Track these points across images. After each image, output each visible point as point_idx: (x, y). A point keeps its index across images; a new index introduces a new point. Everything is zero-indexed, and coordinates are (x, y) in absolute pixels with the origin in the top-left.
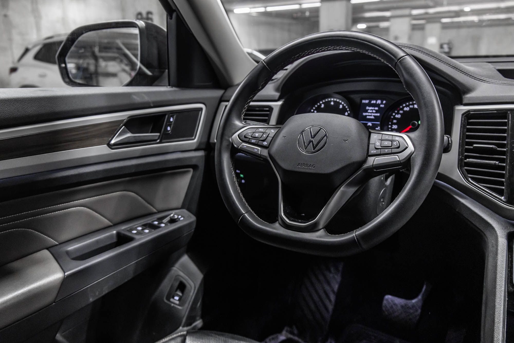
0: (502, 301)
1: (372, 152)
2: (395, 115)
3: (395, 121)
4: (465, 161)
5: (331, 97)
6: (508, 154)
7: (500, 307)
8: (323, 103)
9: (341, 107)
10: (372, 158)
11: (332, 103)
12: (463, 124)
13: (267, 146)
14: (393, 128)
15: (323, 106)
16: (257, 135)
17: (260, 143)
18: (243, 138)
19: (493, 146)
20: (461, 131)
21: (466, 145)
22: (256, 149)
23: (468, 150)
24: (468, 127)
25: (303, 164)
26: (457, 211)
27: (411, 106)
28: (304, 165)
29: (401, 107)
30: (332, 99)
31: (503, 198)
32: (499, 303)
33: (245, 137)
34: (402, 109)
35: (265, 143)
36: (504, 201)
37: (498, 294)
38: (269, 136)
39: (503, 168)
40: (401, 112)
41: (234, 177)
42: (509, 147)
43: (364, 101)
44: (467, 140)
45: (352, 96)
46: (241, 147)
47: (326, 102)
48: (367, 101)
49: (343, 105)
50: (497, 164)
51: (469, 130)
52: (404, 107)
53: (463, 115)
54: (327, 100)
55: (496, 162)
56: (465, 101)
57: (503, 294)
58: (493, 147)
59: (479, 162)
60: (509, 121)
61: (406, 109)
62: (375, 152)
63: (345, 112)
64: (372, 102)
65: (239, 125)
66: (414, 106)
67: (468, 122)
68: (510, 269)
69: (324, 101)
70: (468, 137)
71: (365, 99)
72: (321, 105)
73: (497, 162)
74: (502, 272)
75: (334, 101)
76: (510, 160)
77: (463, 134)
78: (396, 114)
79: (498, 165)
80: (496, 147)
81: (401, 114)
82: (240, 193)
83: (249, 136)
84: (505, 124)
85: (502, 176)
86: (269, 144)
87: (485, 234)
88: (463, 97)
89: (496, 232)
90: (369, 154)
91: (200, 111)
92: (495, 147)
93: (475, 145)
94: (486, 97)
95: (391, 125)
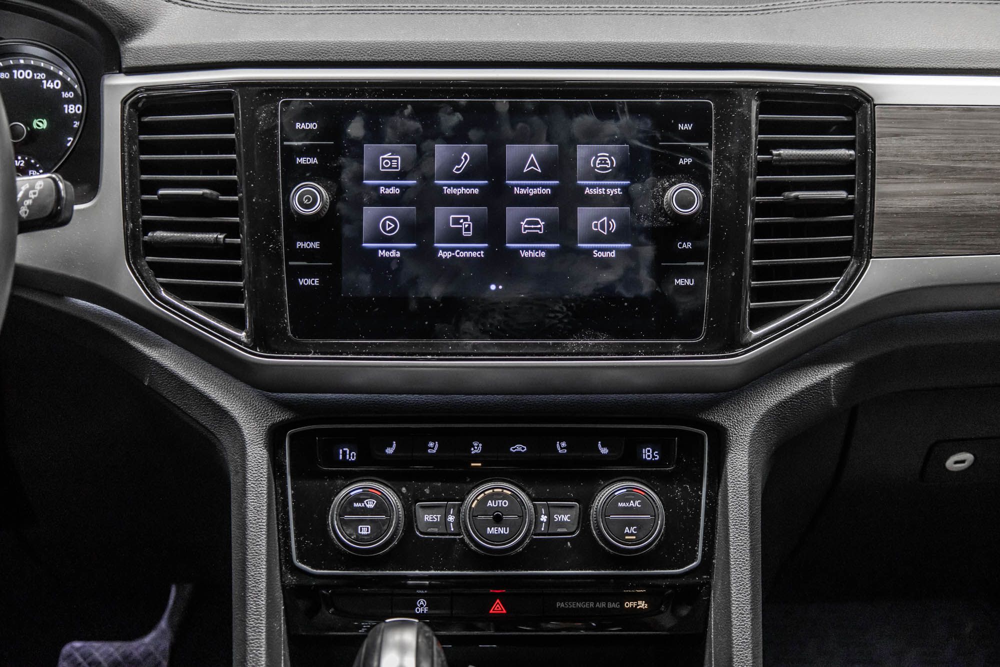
0: (261, 620)
4: (146, 238)
6: (244, 212)
7: (257, 639)
12: (128, 130)
19: (207, 191)
20: (123, 150)
21: (144, 193)
23: (148, 207)
24: (142, 137)
26: (146, 384)
31: (242, 335)
32: (254, 627)
36: (246, 345)
37: (252, 602)
39: (234, 251)
42: (244, 189)
44: (144, 177)
50: (222, 240)
51: (146, 147)
53: (124, 102)
55: (219, 236)
56: (128, 61)
57: (263, 599)
58: (203, 194)
59: (178, 239)
60: (237, 115)
66: (12, 75)
67: (140, 122)
68: (283, 525)
70: (147, 167)
73: (221, 237)
74: (259, 540)
76: (249, 227)
77: (131, 160)
79: (226, 245)
80: (215, 193)
84: (228, 126)
85: (235, 273)
87: (219, 441)
88: (122, 49)
89: (239, 430)
92: (211, 194)
93: (161, 192)
94: (178, 47)
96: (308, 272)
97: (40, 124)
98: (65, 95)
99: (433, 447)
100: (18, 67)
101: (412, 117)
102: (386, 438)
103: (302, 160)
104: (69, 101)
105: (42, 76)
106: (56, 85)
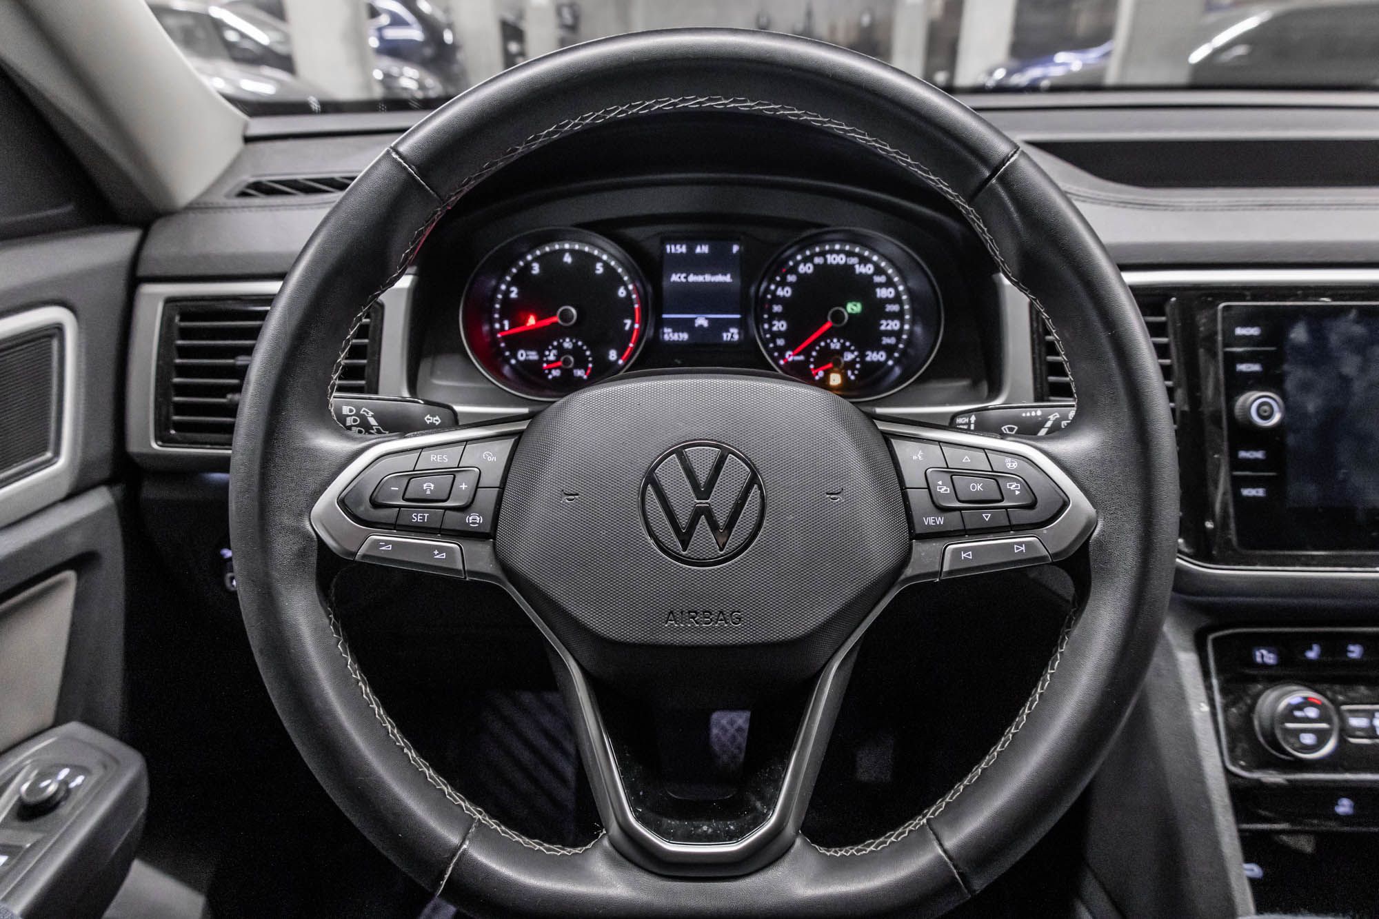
1: (929, 521)
2: (776, 289)
3: (777, 308)
5: (561, 239)
8: (536, 259)
9: (599, 269)
10: (935, 546)
11: (568, 259)
12: (1037, 331)
13: (487, 529)
14: (775, 329)
15: (536, 268)
16: (428, 487)
17: (452, 520)
18: (364, 509)
20: (1033, 352)
22: (441, 549)
25: (690, 612)
27: (818, 260)
28: (693, 618)
29: (791, 263)
30: (567, 246)
33: (376, 505)
34: (794, 270)
35: (474, 520)
38: (480, 486)
40: (791, 278)
41: (358, 681)
43: (671, 249)
44: (1052, 379)
45: (633, 233)
46: (364, 556)
47: (545, 255)
48: (682, 249)
49: (606, 265)
52: (797, 264)
54: (547, 249)
61: (802, 269)
62: (940, 520)
63: (617, 289)
64: (698, 250)
65: (330, 453)
66: (826, 260)
69: (538, 253)
71: (676, 240)
72: (528, 266)
75: (572, 252)
78: (778, 285)
81: (791, 284)
82: (402, 749)
83: (393, 495)
86: (490, 519)
90: (919, 530)
91: (51, 336)
95: (770, 321)
96: (1253, 483)
97: (854, 308)
98: (878, 279)
99: (1355, 651)
100: (832, 252)
101: (1357, 322)
102: (1307, 641)
103: (1243, 367)
104: (881, 285)
105: (854, 260)
106: (868, 269)
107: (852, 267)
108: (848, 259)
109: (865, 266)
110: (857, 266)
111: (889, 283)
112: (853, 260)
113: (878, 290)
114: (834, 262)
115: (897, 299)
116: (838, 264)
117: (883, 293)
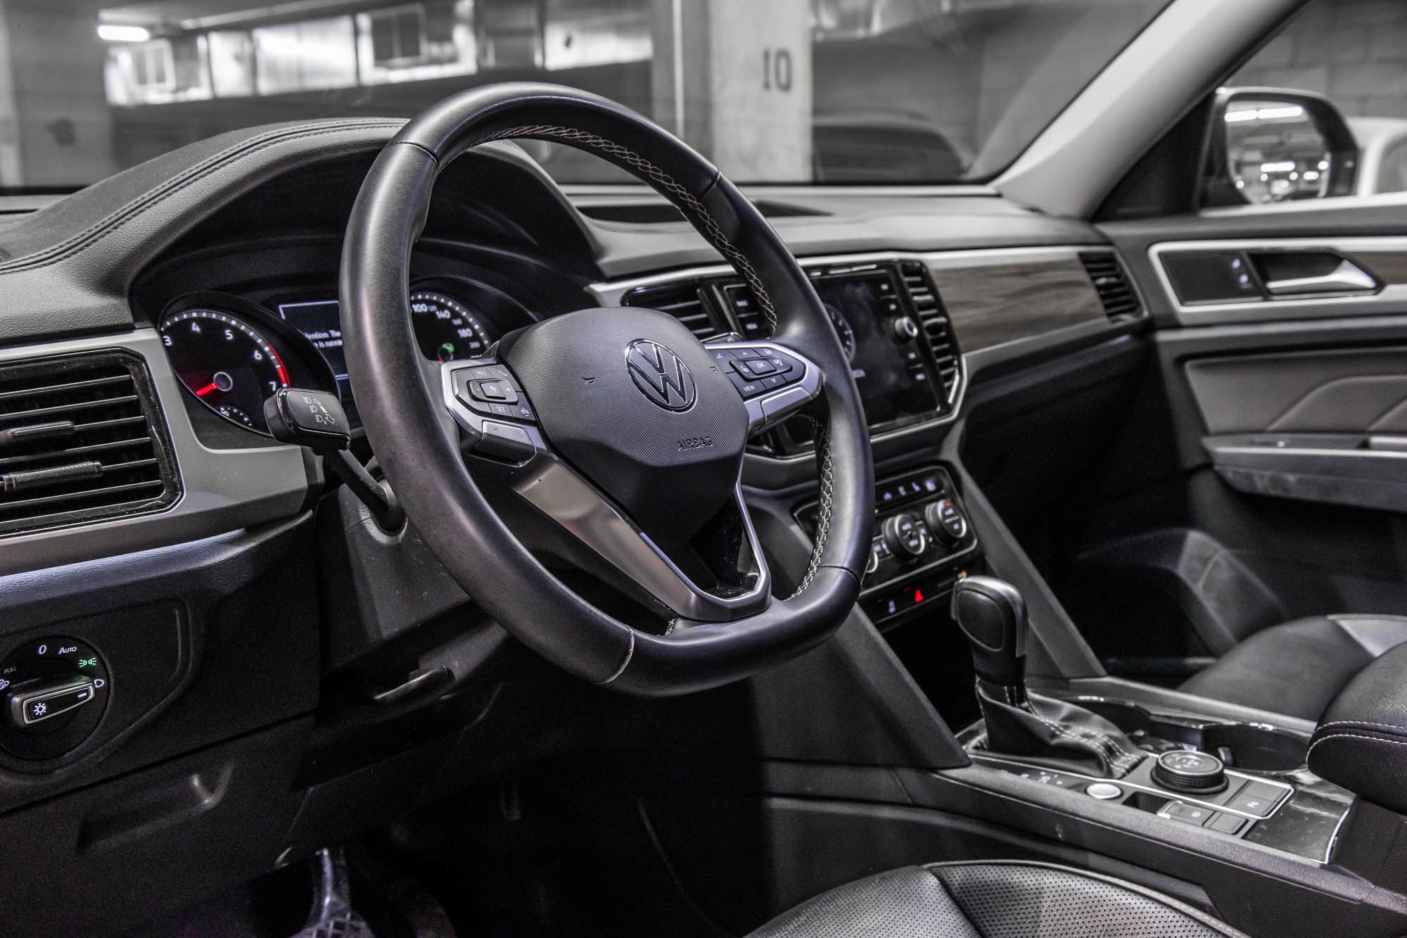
1: (747, 389)
9: (230, 335)
10: (755, 404)
11: (196, 328)
13: (534, 418)
15: (168, 340)
16: (493, 389)
17: (516, 412)
25: (687, 440)
28: (690, 444)
30: (194, 315)
33: (476, 399)
35: (525, 412)
47: (174, 326)
54: (176, 319)
62: (752, 387)
63: (252, 352)
69: (168, 324)
75: (200, 320)
86: (531, 411)
88: (599, 264)
97: (449, 348)
98: (456, 322)
104: (461, 327)
106: (445, 315)
107: (433, 313)
108: (429, 307)
109: (443, 311)
110: (437, 313)
111: (466, 325)
112: (433, 308)
113: (459, 331)
114: (420, 311)
115: (476, 337)
116: (423, 313)
117: (465, 333)
